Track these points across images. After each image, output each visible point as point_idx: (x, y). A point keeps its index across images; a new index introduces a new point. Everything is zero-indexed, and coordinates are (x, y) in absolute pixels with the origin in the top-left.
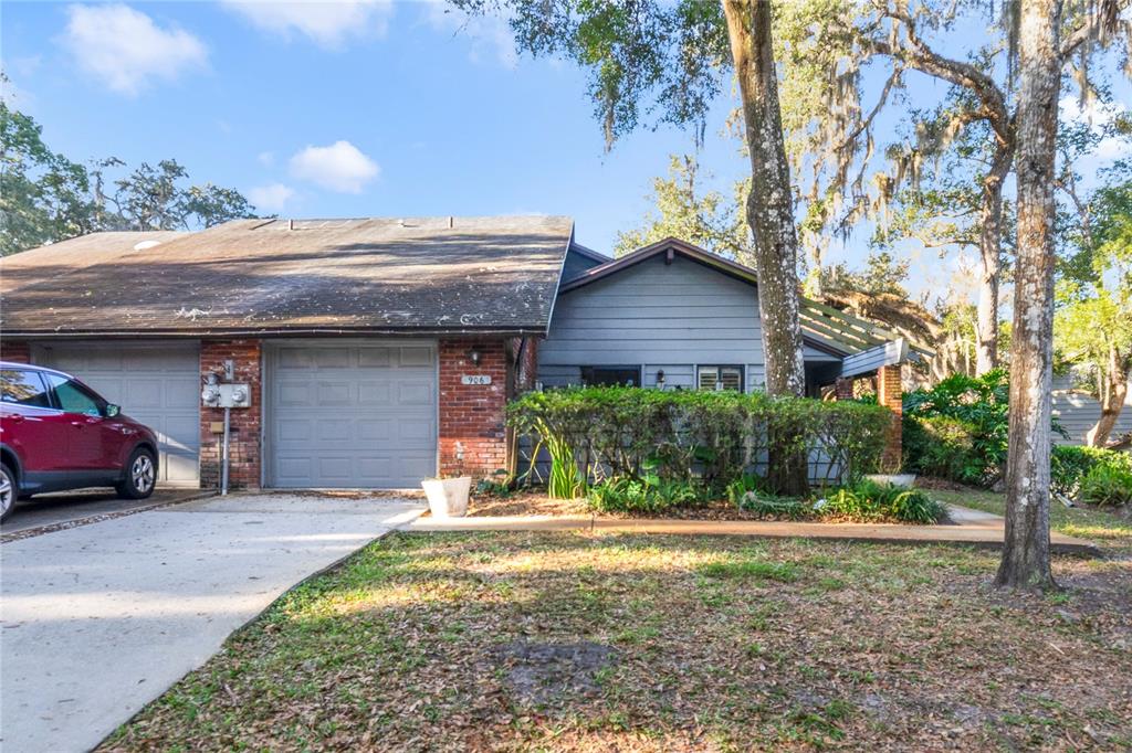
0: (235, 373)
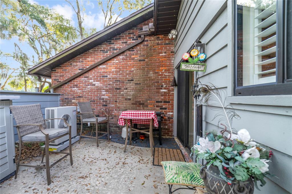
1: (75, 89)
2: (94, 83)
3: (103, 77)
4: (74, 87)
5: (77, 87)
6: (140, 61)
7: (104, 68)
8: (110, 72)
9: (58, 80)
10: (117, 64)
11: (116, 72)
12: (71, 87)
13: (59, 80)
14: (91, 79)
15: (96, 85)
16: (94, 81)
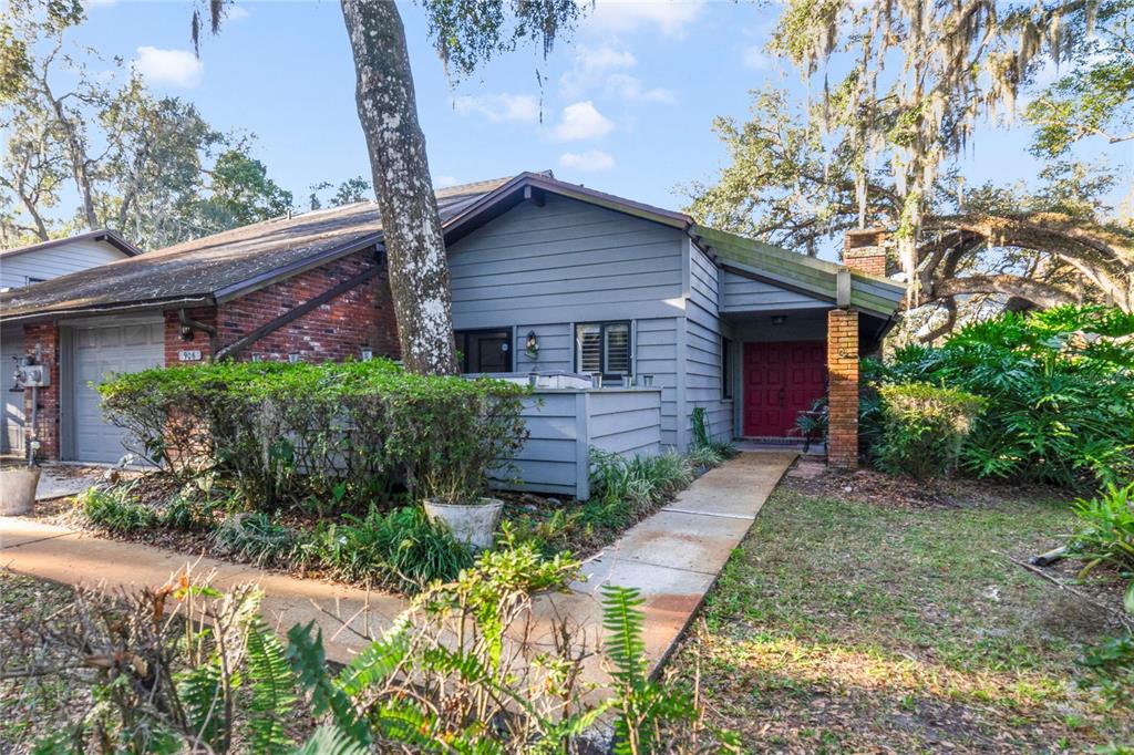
0: (43, 355)
1: (277, 355)
2: (312, 344)
3: (326, 331)
4: (273, 351)
5: (280, 352)
6: (376, 307)
7: (327, 312)
8: (337, 322)
9: (236, 325)
10: (346, 306)
11: (347, 323)
12: (266, 350)
13: (240, 328)
14: (306, 334)
15: (316, 349)
16: (312, 340)
